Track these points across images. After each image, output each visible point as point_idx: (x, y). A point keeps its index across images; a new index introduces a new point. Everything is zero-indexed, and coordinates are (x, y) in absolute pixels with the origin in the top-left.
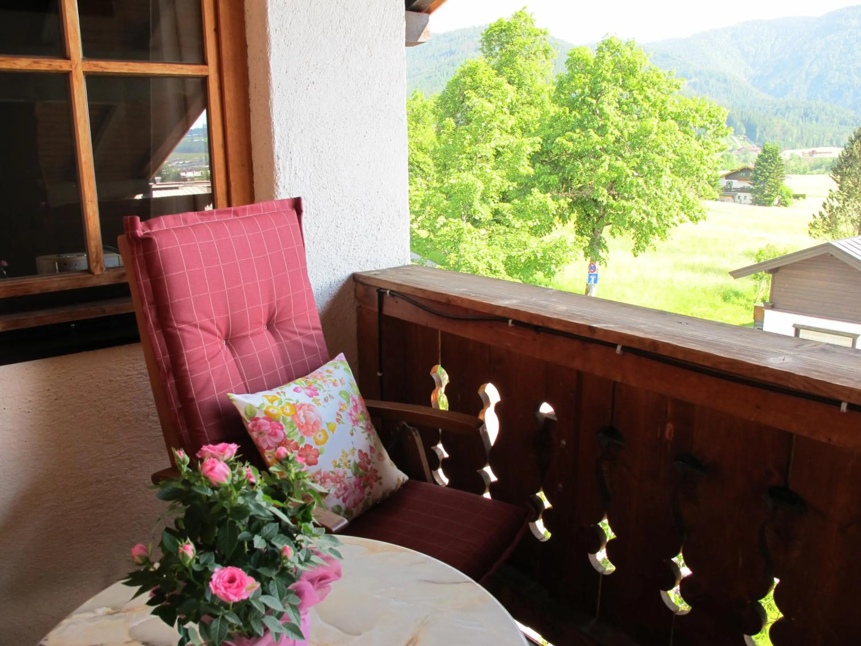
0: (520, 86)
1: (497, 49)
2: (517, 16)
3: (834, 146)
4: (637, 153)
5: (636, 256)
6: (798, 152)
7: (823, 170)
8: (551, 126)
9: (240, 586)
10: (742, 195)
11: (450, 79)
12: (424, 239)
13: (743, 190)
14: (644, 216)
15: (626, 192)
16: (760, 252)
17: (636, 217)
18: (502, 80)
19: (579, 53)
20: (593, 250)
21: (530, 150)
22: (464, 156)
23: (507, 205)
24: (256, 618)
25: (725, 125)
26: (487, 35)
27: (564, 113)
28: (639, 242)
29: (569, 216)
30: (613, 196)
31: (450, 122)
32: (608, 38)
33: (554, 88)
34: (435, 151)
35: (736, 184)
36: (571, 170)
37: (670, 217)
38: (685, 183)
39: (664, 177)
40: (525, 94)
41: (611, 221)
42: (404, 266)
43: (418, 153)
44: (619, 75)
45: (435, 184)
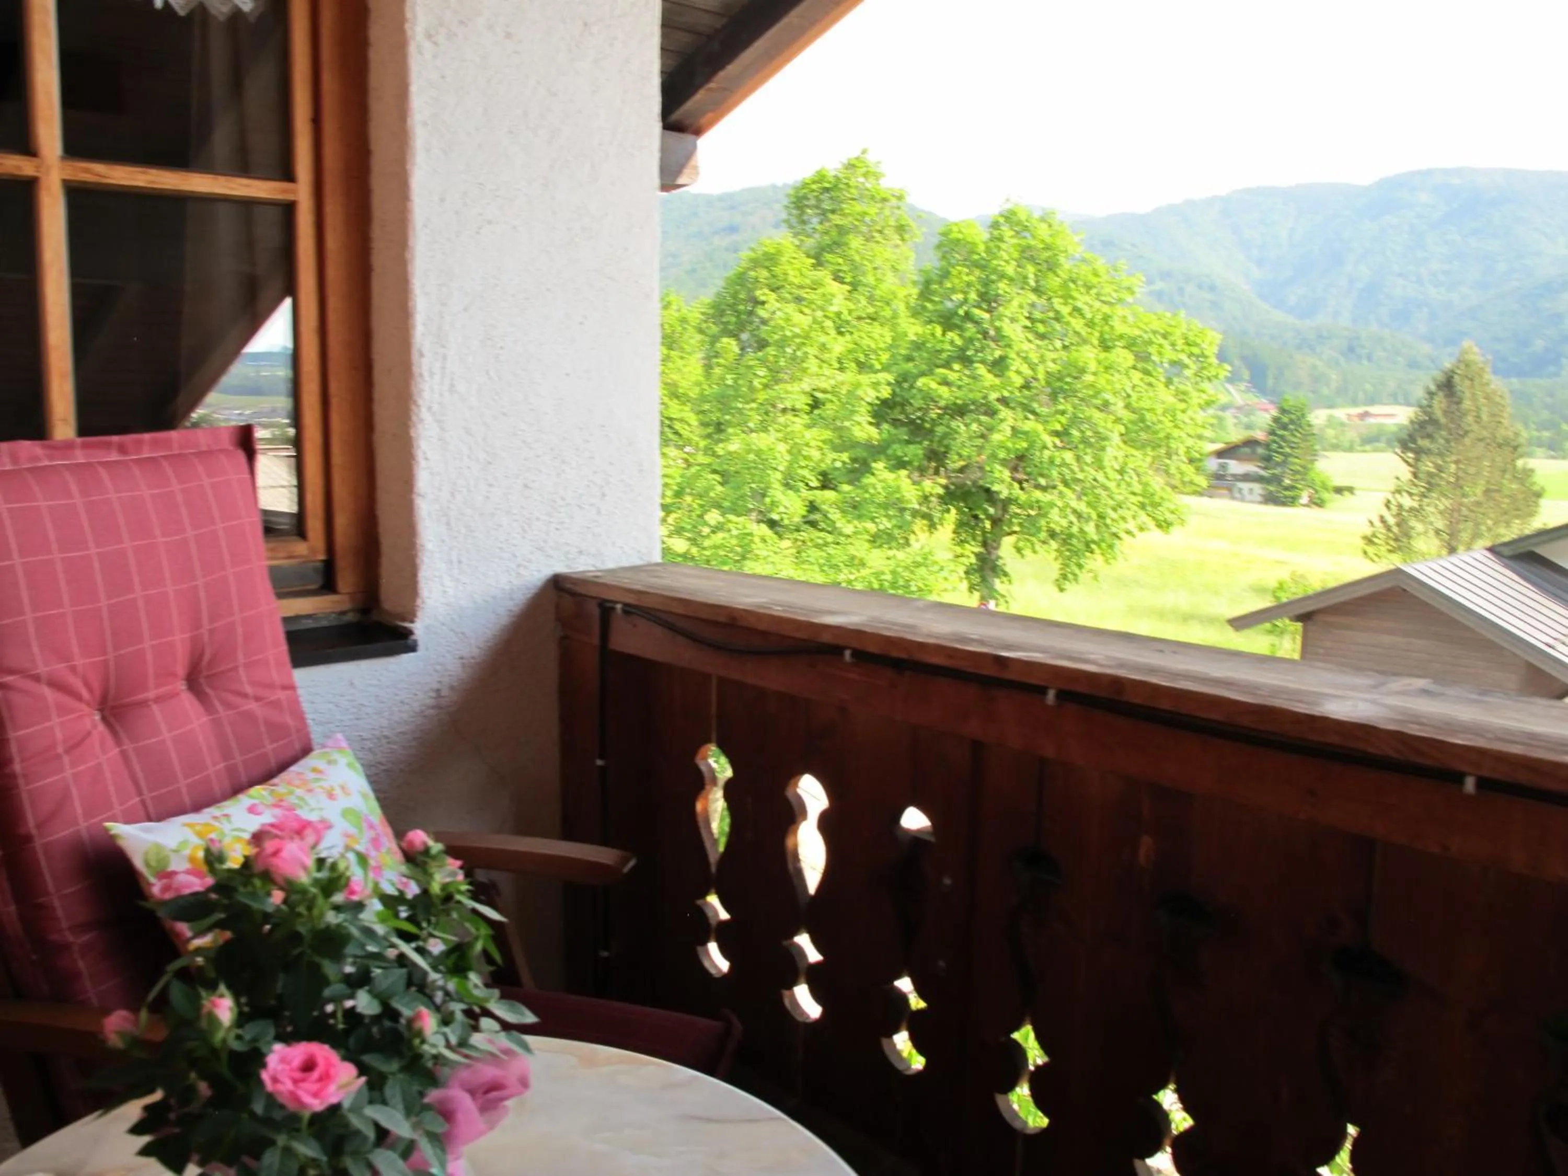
0: (855, 286)
1: (815, 220)
2: (850, 167)
3: (1400, 404)
4: (1061, 407)
5: (1062, 590)
6: (1340, 413)
7: (1382, 445)
8: (909, 359)
9: (326, 1078)
10: (1245, 486)
11: (730, 273)
12: (679, 555)
13: (1246, 478)
14: (1073, 518)
15: (1042, 475)
16: (1281, 587)
17: (1057, 521)
18: (824, 275)
19: (960, 232)
20: (984, 579)
21: (870, 395)
22: (754, 405)
23: (830, 495)
24: (356, 1154)
25: (1214, 360)
26: (797, 197)
27: (933, 335)
28: (1067, 565)
29: (941, 519)
30: (1020, 482)
31: (730, 345)
32: (1008, 206)
33: (915, 291)
34: (703, 398)
35: (1235, 467)
36: (945, 436)
37: (1121, 522)
38: (1149, 459)
39: (1109, 449)
40: (864, 302)
41: (1017, 528)
42: (650, 565)
43: (670, 403)
44: (1030, 270)
45: (702, 459)
